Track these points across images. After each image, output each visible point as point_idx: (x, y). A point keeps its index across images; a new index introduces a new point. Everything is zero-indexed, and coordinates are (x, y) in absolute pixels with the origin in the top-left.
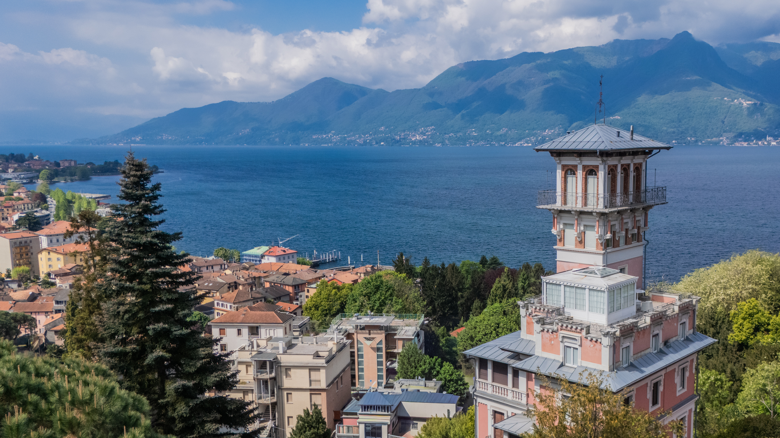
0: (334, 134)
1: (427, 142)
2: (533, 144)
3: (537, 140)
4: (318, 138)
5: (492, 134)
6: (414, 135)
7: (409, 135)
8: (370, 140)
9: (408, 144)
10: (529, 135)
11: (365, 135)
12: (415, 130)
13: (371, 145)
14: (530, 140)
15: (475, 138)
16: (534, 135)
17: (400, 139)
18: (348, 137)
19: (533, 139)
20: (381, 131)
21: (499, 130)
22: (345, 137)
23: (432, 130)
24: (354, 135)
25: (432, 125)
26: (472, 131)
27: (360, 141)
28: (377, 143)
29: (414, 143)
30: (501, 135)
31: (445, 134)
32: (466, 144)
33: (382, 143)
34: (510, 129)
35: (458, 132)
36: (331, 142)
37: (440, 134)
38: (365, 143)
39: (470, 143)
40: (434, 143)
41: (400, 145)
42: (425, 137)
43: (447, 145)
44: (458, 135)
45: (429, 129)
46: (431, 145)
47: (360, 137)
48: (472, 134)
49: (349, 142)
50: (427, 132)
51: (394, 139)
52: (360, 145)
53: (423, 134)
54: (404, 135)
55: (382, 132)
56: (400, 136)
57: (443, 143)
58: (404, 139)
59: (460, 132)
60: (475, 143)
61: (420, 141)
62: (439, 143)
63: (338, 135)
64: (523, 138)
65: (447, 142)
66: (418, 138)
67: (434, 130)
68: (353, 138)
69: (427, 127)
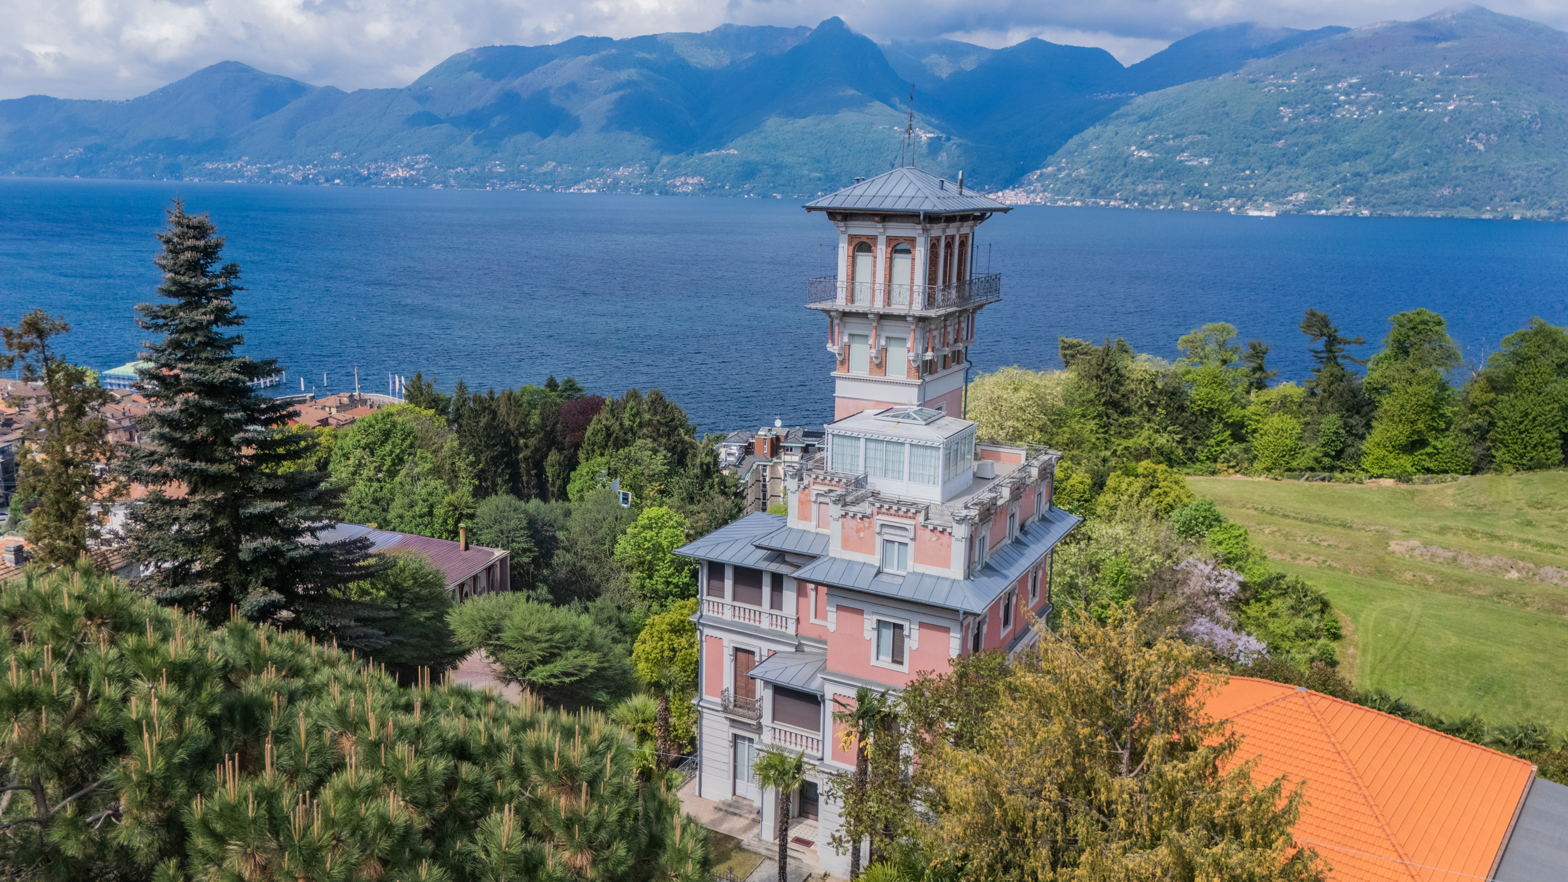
0: (248, 163)
1: (418, 181)
2: (598, 190)
3: (605, 185)
4: (217, 169)
5: (529, 171)
6: (394, 169)
7: (384, 168)
8: (315, 175)
9: (384, 183)
10: (589, 177)
11: (304, 166)
12: (396, 160)
13: (317, 184)
14: (594, 183)
15: (500, 176)
16: (600, 175)
18: (275, 168)
19: (599, 182)
20: (334, 160)
21: (541, 165)
22: (268, 169)
23: (424, 160)
24: (285, 166)
25: (424, 153)
26: (496, 165)
27: (298, 176)
28: (327, 180)
29: (395, 182)
30: (545, 174)
31: (449, 168)
32: (485, 187)
33: (337, 181)
34: (560, 164)
35: (471, 165)
36: (242, 177)
37: (440, 168)
38: (305, 178)
39: (493, 185)
40: (430, 182)
41: (370, 184)
42: (414, 173)
43: (452, 186)
44: (472, 170)
45: (420, 158)
46: (425, 186)
47: (296, 170)
48: (494, 170)
49: (276, 178)
50: (417, 163)
51: (358, 174)
52: (297, 182)
53: (409, 166)
54: (377, 168)
55: (336, 162)
56: (369, 169)
57: (445, 183)
58: (376, 174)
59: (473, 165)
60: (502, 185)
61: (405, 179)
62: (438, 183)
63: (255, 164)
64: (583, 180)
65: (452, 181)
66: (400, 174)
67: (429, 160)
68: (283, 171)
69: (416, 155)
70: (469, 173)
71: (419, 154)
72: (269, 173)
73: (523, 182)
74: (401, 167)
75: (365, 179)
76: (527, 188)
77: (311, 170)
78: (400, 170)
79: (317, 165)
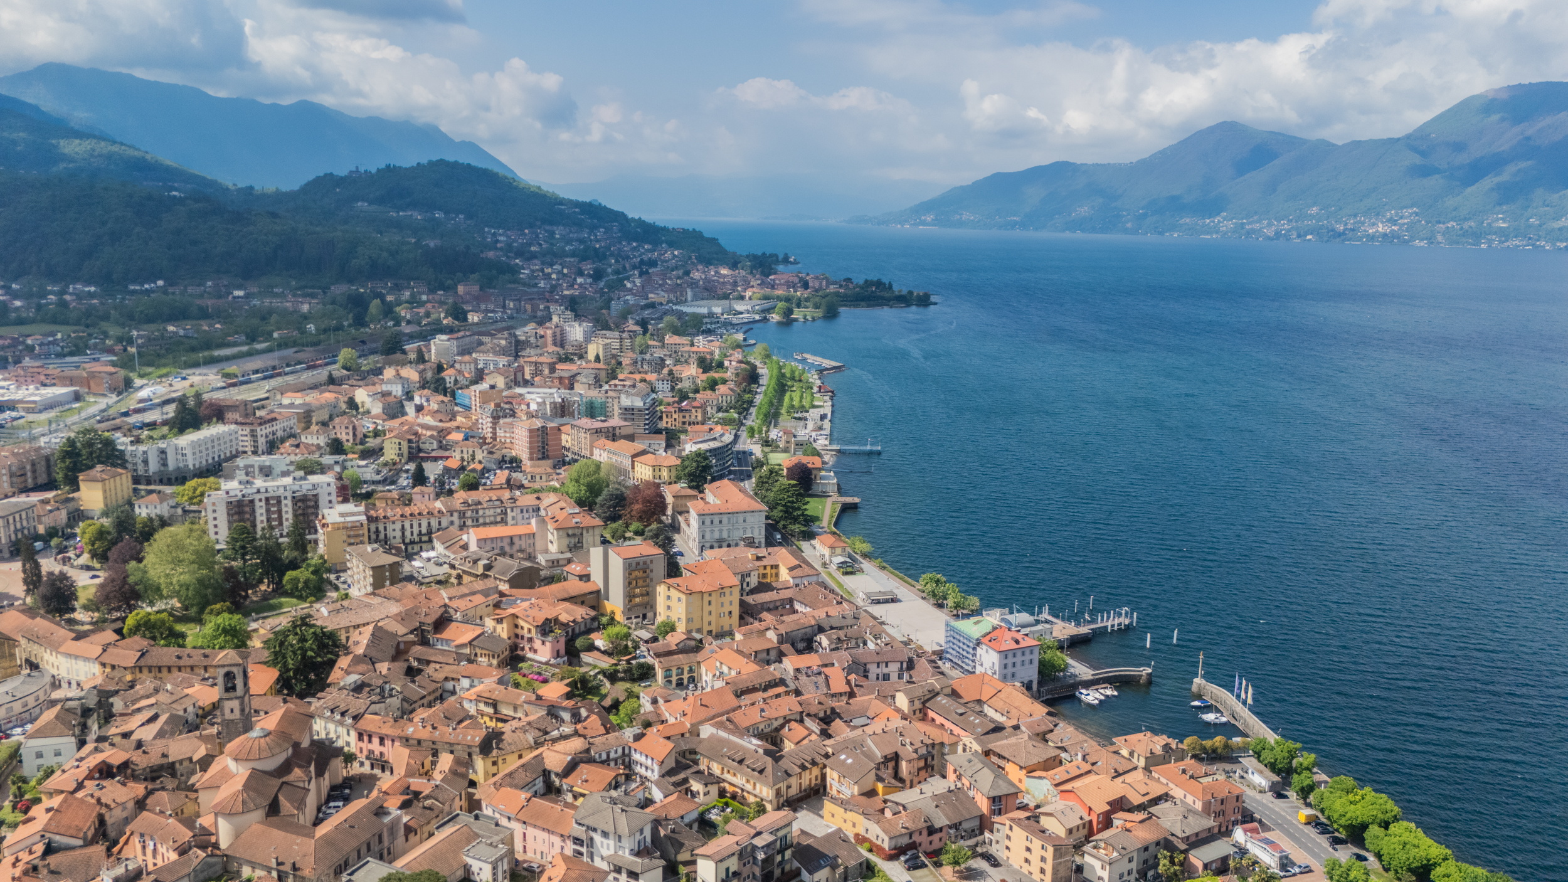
1: (1398, 238)
4: (1196, 224)
5: (1540, 226)
6: (1374, 224)
7: (1363, 223)
8: (1289, 231)
9: (1360, 239)
11: (1279, 221)
12: (1378, 214)
13: (1289, 240)
15: (1501, 232)
17: (1346, 229)
20: (1311, 215)
21: (1557, 218)
23: (1411, 214)
25: (1412, 206)
26: (1498, 219)
28: (1299, 236)
29: (1372, 238)
30: (1560, 229)
31: (1439, 222)
32: (1479, 244)
33: (1309, 237)
35: (1465, 219)
36: (1217, 232)
37: (1427, 223)
38: (1278, 234)
39: (1490, 242)
40: (1412, 239)
41: (1344, 240)
42: (1395, 228)
43: (1439, 243)
44: (1466, 225)
45: (1406, 212)
46: (1406, 242)
47: (1270, 225)
48: (1495, 225)
50: (1401, 218)
51: (1333, 230)
52: (1269, 238)
53: (1392, 221)
54: (1355, 223)
55: (1312, 217)
57: (1431, 239)
58: (1353, 230)
59: (1470, 219)
60: (1501, 242)
61: (1385, 235)
62: (1422, 240)
63: (1231, 220)
65: (1439, 238)
66: (1380, 229)
67: (1417, 214)
68: (1257, 226)
69: (1402, 208)
70: (1462, 229)
71: (1406, 207)
72: (1243, 228)
73: (1530, 238)
74: (1382, 222)
75: (1340, 235)
76: (1533, 245)
77: (1285, 226)
78: (1380, 225)
79: (1291, 221)
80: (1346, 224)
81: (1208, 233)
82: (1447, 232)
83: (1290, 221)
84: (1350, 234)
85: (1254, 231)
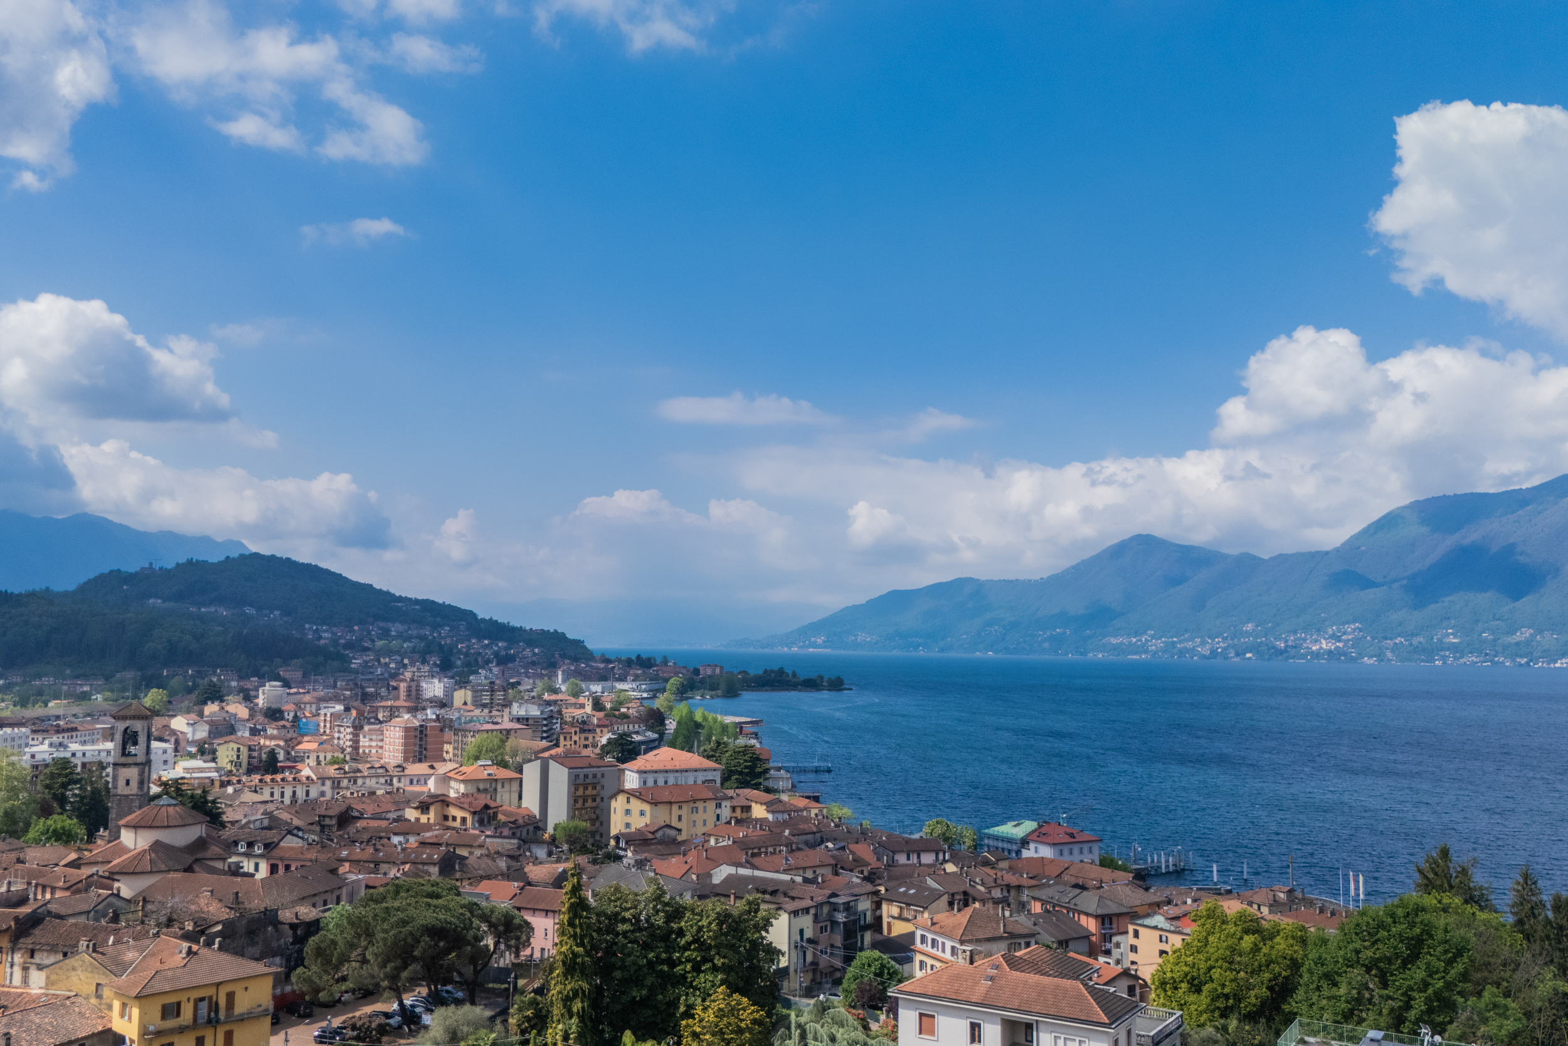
1: (1345, 654)
4: (1122, 643)
5: (1495, 640)
6: (1316, 641)
7: (1305, 640)
8: (1225, 649)
9: (1304, 656)
11: (1213, 640)
12: (1319, 630)
13: (1226, 658)
15: (1454, 648)
17: (1287, 646)
18: (1180, 642)
20: (1247, 632)
21: (1513, 632)
22: (1173, 643)
23: (1354, 630)
24: (1192, 639)
25: (1354, 621)
26: (1448, 635)
27: (1205, 650)
28: (1237, 654)
29: (1317, 655)
30: (1517, 644)
31: (1386, 638)
32: (1433, 661)
33: (1249, 655)
35: (1413, 635)
36: (1146, 652)
37: (1373, 638)
38: (1214, 653)
39: (1444, 659)
40: (1361, 655)
41: (1287, 658)
42: (1340, 645)
43: (1389, 660)
44: (1415, 641)
45: (1349, 628)
46: (1354, 660)
47: (1203, 643)
48: (1446, 640)
49: (1181, 653)
50: (1345, 633)
51: (1274, 647)
52: (1204, 657)
53: (1335, 638)
54: (1295, 640)
55: (1248, 634)
57: (1380, 656)
58: (1295, 647)
59: (1417, 635)
60: (1455, 658)
61: (1330, 652)
62: (1371, 657)
66: (1324, 646)
67: (1360, 630)
68: (1190, 645)
69: (1344, 623)
70: (1411, 644)
71: (1348, 623)
72: (1174, 647)
73: (1487, 654)
74: (1325, 639)
75: (1282, 652)
76: (1491, 661)
77: (1220, 644)
78: (1323, 641)
79: (1227, 638)
80: (1286, 641)
81: (1135, 654)
82: (1395, 648)
83: (1225, 639)
84: (1292, 652)
85: (1187, 650)
